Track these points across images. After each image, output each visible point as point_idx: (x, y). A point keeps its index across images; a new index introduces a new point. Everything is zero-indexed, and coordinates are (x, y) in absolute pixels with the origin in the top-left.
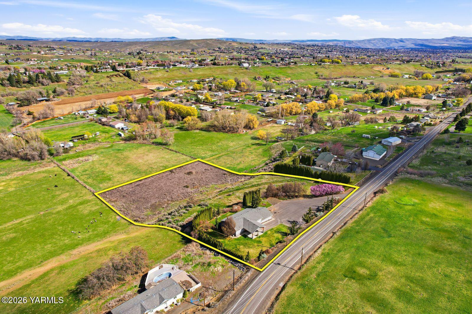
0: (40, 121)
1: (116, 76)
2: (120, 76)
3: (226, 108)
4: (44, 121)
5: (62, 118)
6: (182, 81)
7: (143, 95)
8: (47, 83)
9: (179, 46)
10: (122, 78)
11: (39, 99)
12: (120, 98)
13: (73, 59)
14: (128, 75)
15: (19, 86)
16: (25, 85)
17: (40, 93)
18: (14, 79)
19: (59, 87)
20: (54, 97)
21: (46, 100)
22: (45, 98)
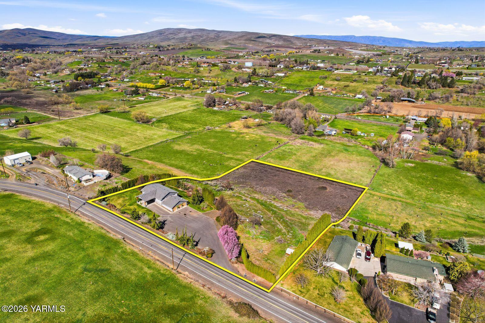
4: (372, 116)
5: (388, 117)
11: (402, 99)
16: (413, 85)
17: (409, 93)
18: (407, 79)
19: (439, 92)
20: (422, 100)
21: (409, 101)
22: (410, 99)
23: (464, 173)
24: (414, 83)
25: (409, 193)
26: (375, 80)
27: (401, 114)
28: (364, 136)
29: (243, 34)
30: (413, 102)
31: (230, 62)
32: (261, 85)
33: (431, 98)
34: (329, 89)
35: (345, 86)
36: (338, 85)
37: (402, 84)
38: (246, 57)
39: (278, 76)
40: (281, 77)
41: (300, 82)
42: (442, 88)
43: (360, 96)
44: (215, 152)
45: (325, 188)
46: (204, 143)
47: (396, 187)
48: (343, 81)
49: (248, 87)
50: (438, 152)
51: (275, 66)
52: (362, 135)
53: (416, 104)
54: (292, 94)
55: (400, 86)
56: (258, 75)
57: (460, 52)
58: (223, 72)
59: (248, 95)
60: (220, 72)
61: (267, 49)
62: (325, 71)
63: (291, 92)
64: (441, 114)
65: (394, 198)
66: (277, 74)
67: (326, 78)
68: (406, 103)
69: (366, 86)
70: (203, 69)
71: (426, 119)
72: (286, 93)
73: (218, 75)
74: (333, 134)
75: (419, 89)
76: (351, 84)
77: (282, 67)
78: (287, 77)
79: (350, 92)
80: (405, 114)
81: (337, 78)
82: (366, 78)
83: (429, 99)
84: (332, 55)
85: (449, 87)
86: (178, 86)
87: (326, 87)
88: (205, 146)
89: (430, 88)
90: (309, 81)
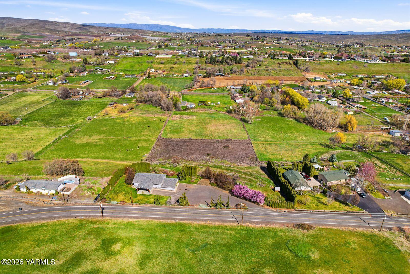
0: (202, 88)
1: (286, 63)
2: (290, 64)
3: (355, 106)
4: (205, 89)
5: (216, 88)
6: (345, 75)
7: (294, 82)
8: (231, 64)
9: (405, 40)
10: (290, 66)
11: (216, 74)
12: (269, 81)
13: (281, 48)
14: (296, 63)
15: (214, 64)
16: (218, 63)
17: (219, 70)
18: (213, 59)
19: (236, 67)
20: (228, 74)
21: (221, 75)
22: (221, 74)
23: (288, 119)
24: (218, 62)
25: (274, 138)
26: (190, 61)
27: (223, 86)
28: (214, 105)
29: (34, 22)
30: (223, 76)
31: (49, 53)
32: (99, 73)
33: (232, 72)
34: (160, 72)
35: (171, 68)
36: (164, 67)
37: (210, 63)
38: (53, 46)
39: (108, 63)
40: (113, 64)
41: (133, 67)
42: (235, 64)
43: (187, 75)
44: (119, 138)
45: (227, 147)
46: (100, 133)
47: (265, 136)
48: (166, 64)
49: (87, 76)
50: (265, 108)
51: (100, 55)
52: (212, 104)
53: (226, 77)
54: (133, 78)
55: (209, 64)
56: (89, 64)
57: (220, 37)
58: (50, 64)
59: (92, 83)
60: (47, 63)
61: (67, 38)
62: (148, 56)
63: (130, 77)
64: (246, 83)
65: (270, 143)
66: (108, 62)
67: (152, 62)
68: (219, 77)
69: (186, 67)
70: (24, 61)
71: (241, 87)
72: (126, 78)
73: (46, 66)
74: (193, 107)
75: (222, 66)
76: (174, 66)
77: (107, 55)
78: (118, 63)
79: (177, 72)
80: (225, 85)
81: (161, 62)
82: (184, 60)
83: (232, 73)
84: (134, 42)
85: (239, 64)
86: (6, 81)
87: (157, 70)
88: (104, 135)
89: (228, 65)
90: (139, 66)
